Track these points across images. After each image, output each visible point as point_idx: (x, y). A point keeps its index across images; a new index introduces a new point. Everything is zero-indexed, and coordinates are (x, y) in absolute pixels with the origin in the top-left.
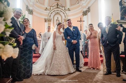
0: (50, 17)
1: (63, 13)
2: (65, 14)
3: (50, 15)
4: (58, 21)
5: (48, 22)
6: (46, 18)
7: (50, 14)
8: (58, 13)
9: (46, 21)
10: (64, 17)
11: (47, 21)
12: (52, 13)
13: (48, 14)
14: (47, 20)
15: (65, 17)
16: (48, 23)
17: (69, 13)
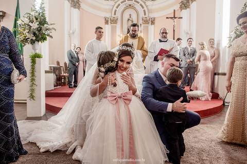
0: (115, 14)
1: (141, 5)
2: (145, 8)
3: (116, 11)
4: (130, 22)
5: (111, 23)
6: (108, 15)
7: (115, 8)
8: (130, 5)
9: (107, 22)
10: (142, 15)
11: (109, 21)
12: (119, 5)
13: (111, 7)
15: (145, 14)
16: (112, 27)
17: (152, 5)
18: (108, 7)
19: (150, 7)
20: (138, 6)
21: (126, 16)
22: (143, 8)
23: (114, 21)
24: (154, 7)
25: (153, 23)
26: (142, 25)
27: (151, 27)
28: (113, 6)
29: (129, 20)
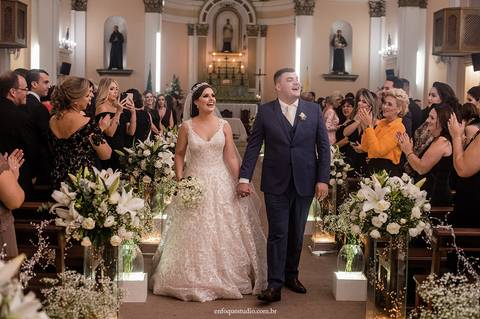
18: (192, 8)
19: (258, 10)
20: (240, 7)
21: (222, 22)
22: (248, 10)
23: (202, 31)
24: (264, 10)
25: (264, 34)
26: (247, 38)
27: (261, 41)
28: (202, 7)
29: (225, 28)
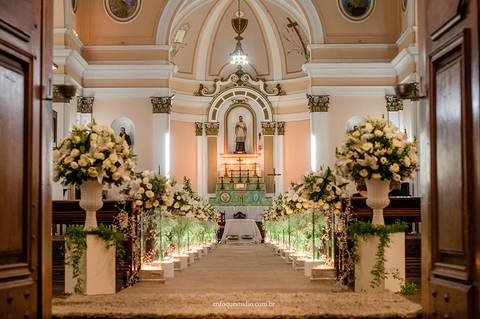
0: (214, 118)
1: (259, 101)
2: (267, 107)
4: (240, 130)
5: (207, 133)
6: (202, 119)
7: (213, 107)
8: (240, 101)
9: (199, 132)
10: (261, 117)
11: (204, 130)
12: (221, 101)
13: (207, 106)
14: (203, 127)
15: (267, 117)
16: (209, 140)
18: (200, 105)
19: (275, 105)
20: (253, 103)
21: (233, 119)
22: (263, 105)
23: (212, 130)
24: (281, 104)
25: (281, 131)
26: (263, 136)
27: (278, 139)
28: (211, 103)
29: (237, 127)
